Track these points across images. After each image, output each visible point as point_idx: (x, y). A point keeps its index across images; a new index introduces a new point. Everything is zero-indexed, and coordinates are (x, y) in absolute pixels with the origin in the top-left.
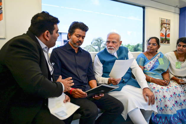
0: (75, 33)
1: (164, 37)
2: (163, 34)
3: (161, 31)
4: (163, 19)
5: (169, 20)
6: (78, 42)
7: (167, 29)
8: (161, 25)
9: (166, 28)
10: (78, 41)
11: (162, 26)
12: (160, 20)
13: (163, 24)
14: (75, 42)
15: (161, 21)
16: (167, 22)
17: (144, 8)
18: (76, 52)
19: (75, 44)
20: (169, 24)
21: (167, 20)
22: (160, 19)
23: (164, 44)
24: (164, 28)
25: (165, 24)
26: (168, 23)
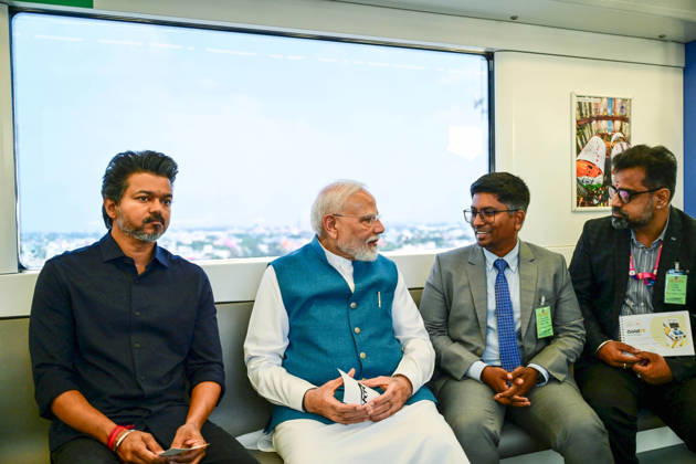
0: (128, 191)
1: (600, 179)
2: (591, 166)
3: (579, 151)
4: (587, 100)
5: (624, 100)
6: (149, 220)
7: (617, 141)
8: (580, 127)
9: (610, 137)
10: (148, 215)
11: (587, 131)
12: (575, 106)
13: (590, 120)
14: (139, 223)
15: (580, 108)
16: (613, 111)
17: (489, 56)
18: (141, 268)
19: (138, 230)
20: (624, 119)
21: (612, 100)
22: (575, 100)
23: (599, 208)
24: (596, 139)
25: (599, 118)
26: (618, 113)
